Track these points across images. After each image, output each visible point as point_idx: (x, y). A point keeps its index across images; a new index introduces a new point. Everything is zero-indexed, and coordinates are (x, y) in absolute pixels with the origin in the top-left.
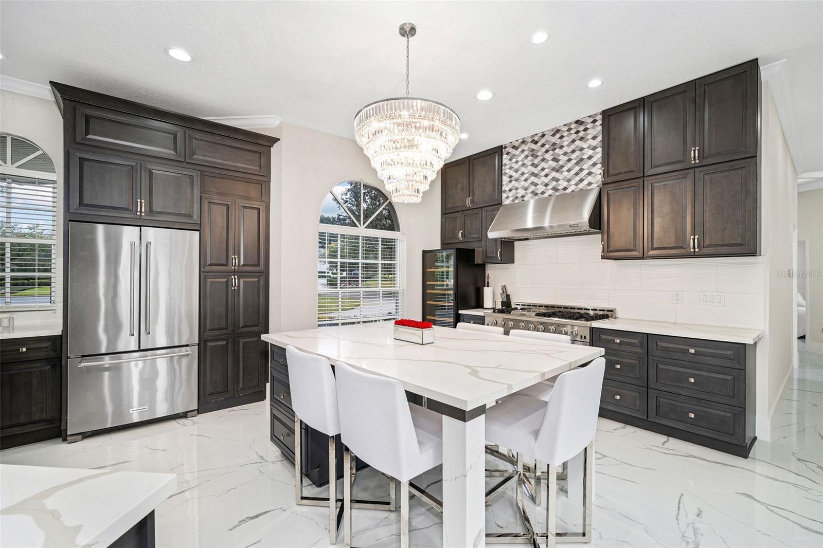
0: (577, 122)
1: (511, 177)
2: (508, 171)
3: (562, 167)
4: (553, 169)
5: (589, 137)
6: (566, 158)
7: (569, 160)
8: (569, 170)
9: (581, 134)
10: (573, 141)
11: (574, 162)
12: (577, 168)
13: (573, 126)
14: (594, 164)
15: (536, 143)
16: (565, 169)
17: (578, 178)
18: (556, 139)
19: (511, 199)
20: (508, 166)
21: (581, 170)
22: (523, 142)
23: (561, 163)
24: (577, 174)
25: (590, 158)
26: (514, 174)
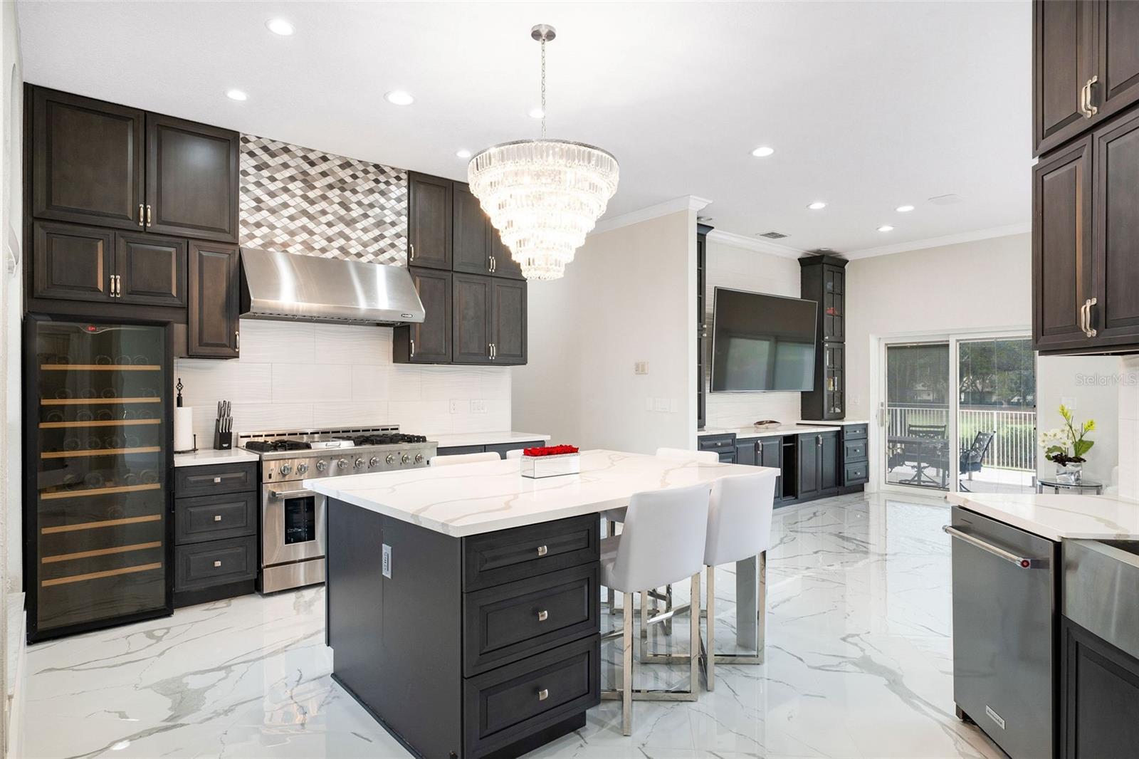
0: (376, 166)
1: (258, 200)
2: (251, 187)
3: (354, 221)
4: (341, 219)
5: (393, 195)
6: (361, 211)
7: (366, 216)
8: (365, 230)
9: (382, 186)
10: (371, 191)
11: (371, 220)
12: (377, 232)
13: (371, 169)
14: (398, 236)
15: (312, 164)
16: (359, 225)
17: (376, 247)
18: (345, 174)
19: (258, 241)
20: (251, 179)
21: (382, 237)
22: (286, 150)
23: (354, 214)
24: (376, 240)
25: (393, 224)
26: (265, 198)
